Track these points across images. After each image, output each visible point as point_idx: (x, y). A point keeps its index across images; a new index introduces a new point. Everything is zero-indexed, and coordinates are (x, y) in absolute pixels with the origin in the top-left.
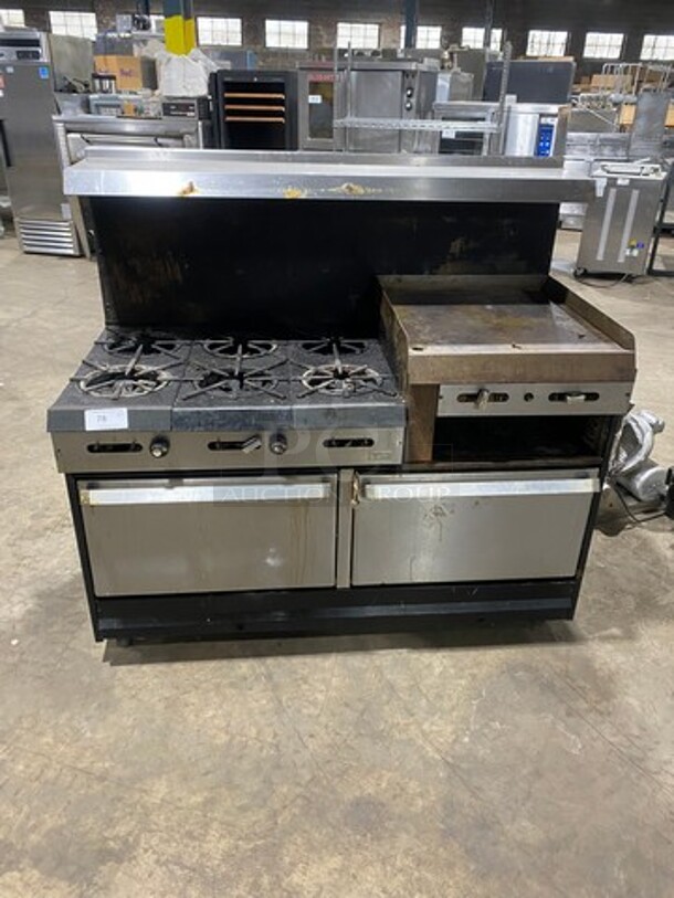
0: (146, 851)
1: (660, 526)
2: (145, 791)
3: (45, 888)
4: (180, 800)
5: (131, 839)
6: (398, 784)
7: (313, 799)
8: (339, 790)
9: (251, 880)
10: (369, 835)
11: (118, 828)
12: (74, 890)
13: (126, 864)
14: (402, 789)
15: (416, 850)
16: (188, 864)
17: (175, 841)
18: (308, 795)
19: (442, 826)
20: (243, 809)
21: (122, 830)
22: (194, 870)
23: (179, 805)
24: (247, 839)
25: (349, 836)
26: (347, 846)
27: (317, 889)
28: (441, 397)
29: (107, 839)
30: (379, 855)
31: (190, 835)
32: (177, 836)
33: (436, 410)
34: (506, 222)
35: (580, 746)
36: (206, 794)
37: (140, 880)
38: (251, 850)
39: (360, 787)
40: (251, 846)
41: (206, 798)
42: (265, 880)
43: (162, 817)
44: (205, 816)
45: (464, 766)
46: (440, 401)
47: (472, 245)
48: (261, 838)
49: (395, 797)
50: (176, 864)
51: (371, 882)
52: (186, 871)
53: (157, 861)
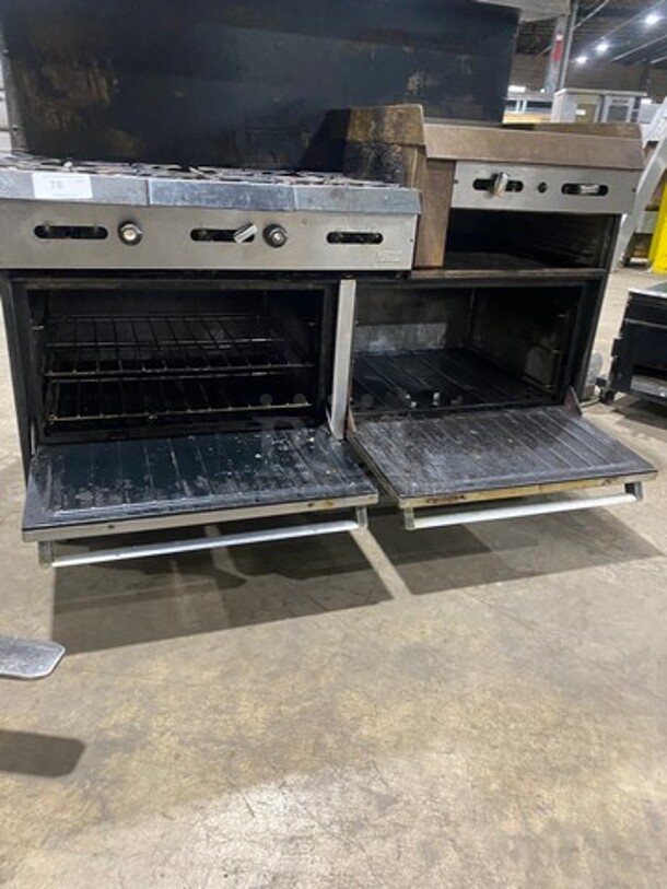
0: (162, 734)
1: (600, 410)
2: (140, 675)
3: (29, 796)
4: (188, 677)
5: (137, 725)
6: (445, 629)
7: (355, 655)
8: (380, 643)
9: (311, 741)
10: (432, 679)
11: (115, 717)
12: (74, 792)
13: (138, 751)
14: (451, 633)
15: (491, 685)
16: (224, 739)
17: (198, 718)
18: (346, 652)
19: (510, 660)
20: (273, 676)
21: (122, 716)
22: (233, 744)
23: (190, 682)
24: (289, 702)
25: (410, 682)
26: (411, 692)
27: (395, 738)
28: (457, 182)
29: (102, 730)
30: (452, 695)
31: (216, 709)
32: (199, 713)
33: (450, 202)
34: (464, 57)
35: (614, 576)
36: (220, 668)
37: (163, 765)
38: (300, 713)
39: (404, 637)
40: (298, 708)
41: (221, 670)
42: (329, 740)
43: (172, 697)
44: (228, 689)
45: (507, 605)
46: (455, 186)
47: (428, 82)
48: (306, 700)
49: (446, 641)
50: (208, 741)
51: (455, 721)
52: (224, 746)
53: (181, 743)
